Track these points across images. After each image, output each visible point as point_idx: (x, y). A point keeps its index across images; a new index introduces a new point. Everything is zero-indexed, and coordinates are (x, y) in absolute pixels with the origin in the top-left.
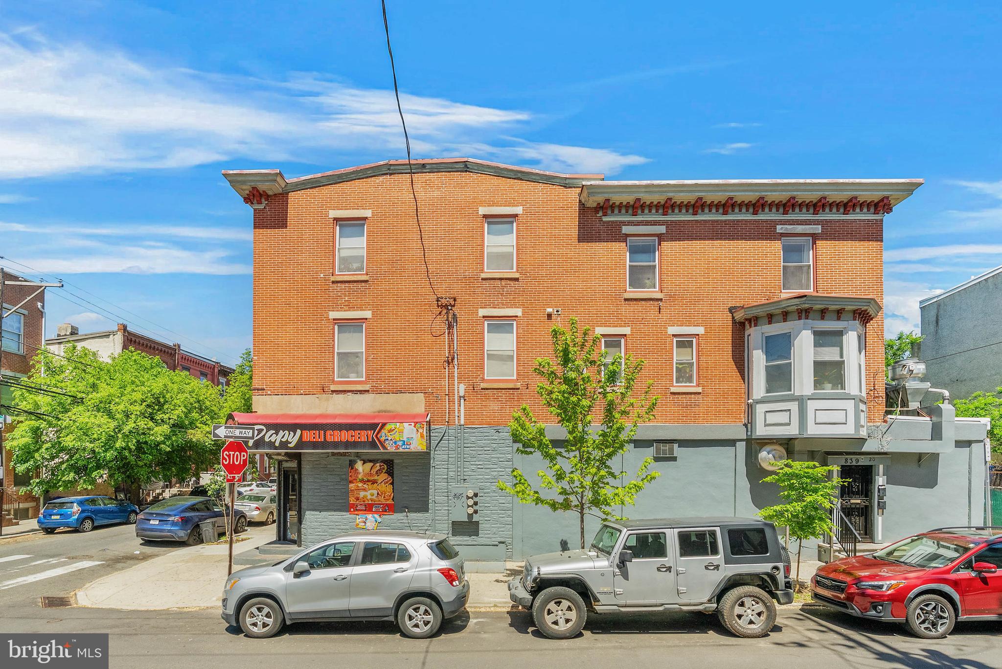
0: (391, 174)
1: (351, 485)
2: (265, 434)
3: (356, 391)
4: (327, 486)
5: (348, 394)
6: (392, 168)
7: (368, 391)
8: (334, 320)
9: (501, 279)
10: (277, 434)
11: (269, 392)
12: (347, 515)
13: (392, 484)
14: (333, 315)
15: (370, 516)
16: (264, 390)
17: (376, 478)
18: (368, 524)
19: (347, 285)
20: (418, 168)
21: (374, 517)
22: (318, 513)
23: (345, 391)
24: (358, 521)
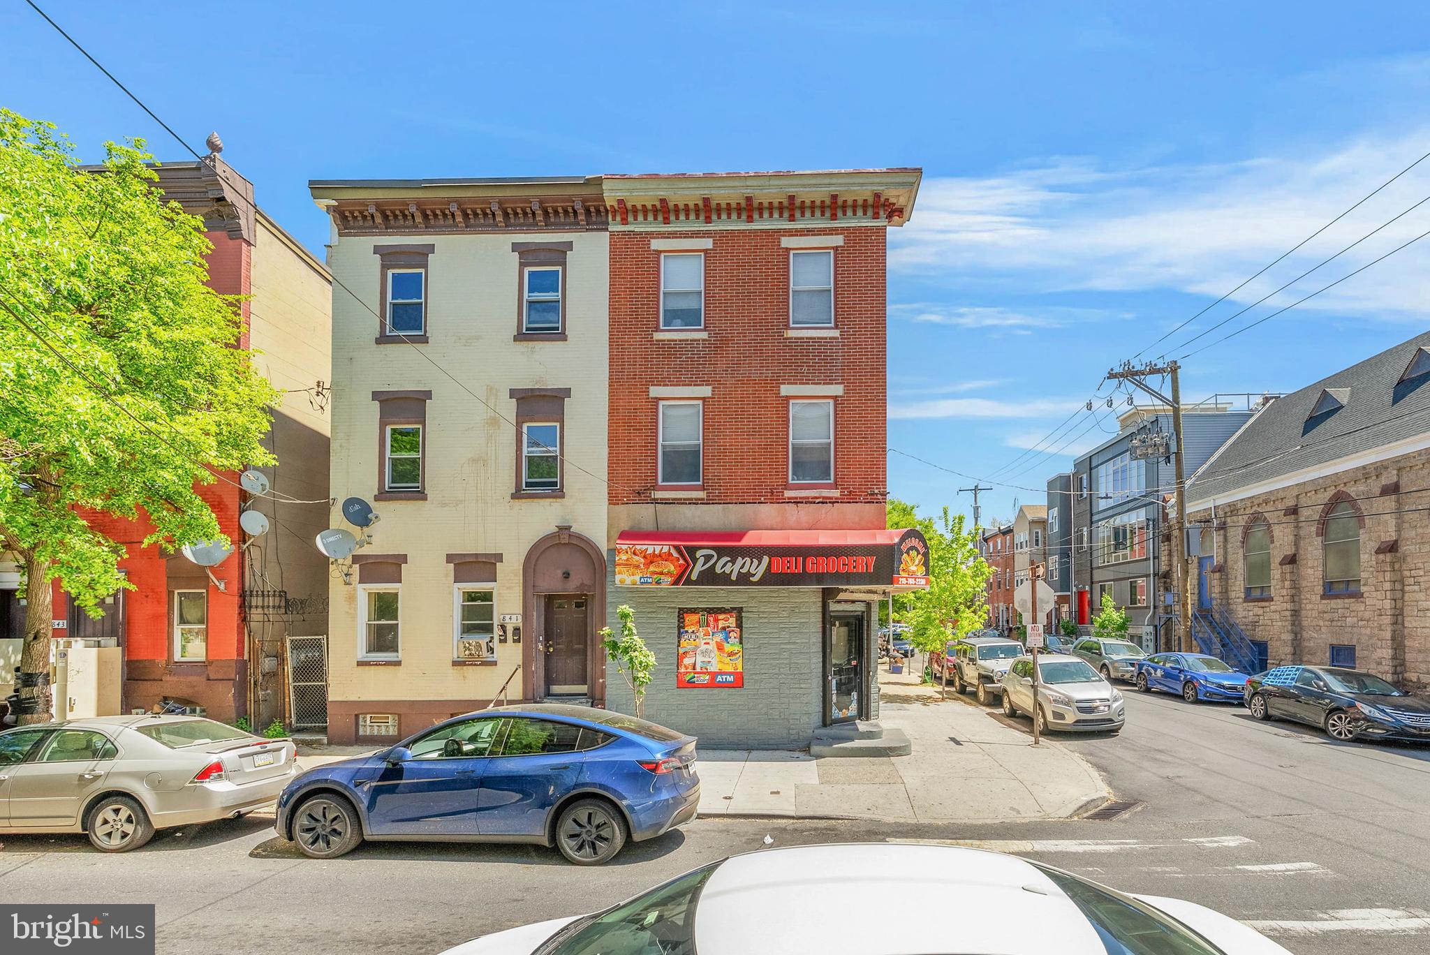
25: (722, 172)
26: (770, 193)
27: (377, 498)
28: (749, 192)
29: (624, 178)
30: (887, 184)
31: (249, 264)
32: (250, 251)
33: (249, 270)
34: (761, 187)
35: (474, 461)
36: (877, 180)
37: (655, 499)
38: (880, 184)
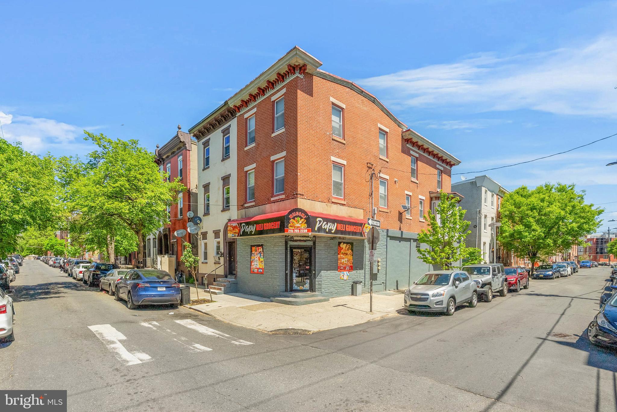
0: (351, 89)
1: (339, 256)
2: (322, 224)
3: (341, 204)
4: (330, 256)
5: (338, 205)
6: (352, 86)
7: (345, 205)
8: (333, 161)
9: (384, 160)
10: (327, 224)
11: (305, 198)
12: (337, 272)
13: (352, 255)
14: (333, 158)
15: (345, 272)
16: (303, 195)
17: (347, 252)
18: (345, 277)
19: (338, 143)
20: (360, 92)
21: (347, 273)
22: (326, 272)
23: (337, 203)
24: (341, 275)
25: (248, 83)
26: (262, 83)
27: (204, 216)
28: (257, 86)
29: (231, 98)
30: (289, 59)
31: (189, 156)
32: (190, 153)
33: (189, 158)
34: (259, 83)
35: (216, 201)
36: (285, 60)
37: (245, 207)
38: (287, 61)
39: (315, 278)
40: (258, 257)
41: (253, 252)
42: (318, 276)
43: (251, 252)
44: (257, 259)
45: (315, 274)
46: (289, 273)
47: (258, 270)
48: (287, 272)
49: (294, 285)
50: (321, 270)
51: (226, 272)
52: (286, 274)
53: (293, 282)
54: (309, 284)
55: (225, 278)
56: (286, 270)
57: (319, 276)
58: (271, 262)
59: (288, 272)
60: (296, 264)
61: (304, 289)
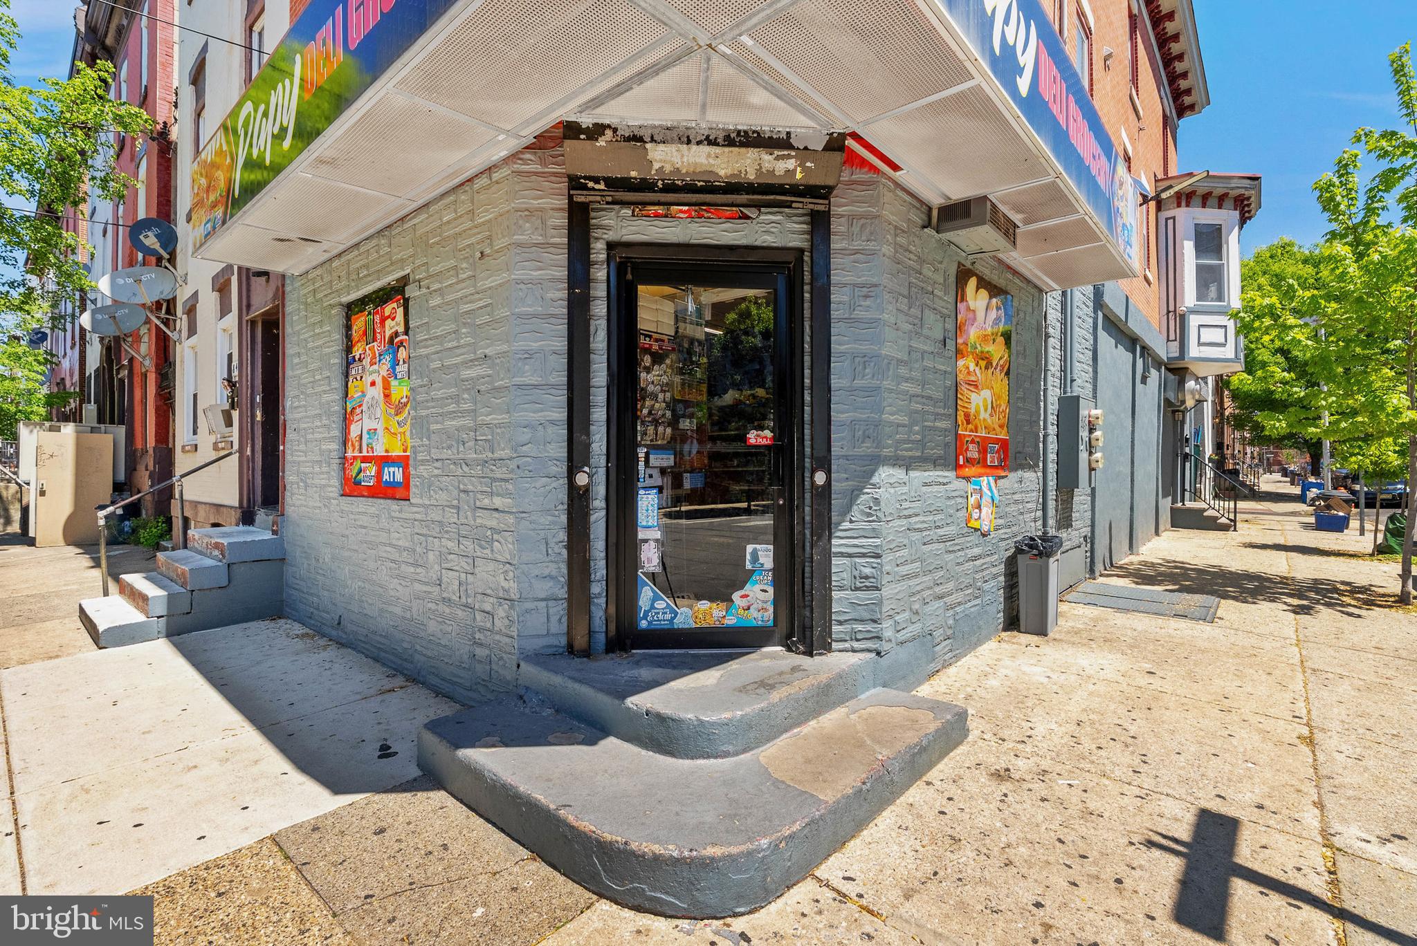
39: (824, 527)
40: (379, 381)
41: (357, 352)
42: (847, 509)
43: (348, 349)
44: (376, 393)
45: (825, 493)
46: (600, 490)
47: (379, 474)
48: (582, 479)
49: (646, 594)
50: (876, 461)
51: (251, 490)
52: (578, 500)
53: (635, 563)
54: (776, 583)
55: (241, 528)
56: (576, 457)
57: (856, 512)
58: (457, 399)
59: (594, 477)
60: (656, 423)
61: (730, 621)
